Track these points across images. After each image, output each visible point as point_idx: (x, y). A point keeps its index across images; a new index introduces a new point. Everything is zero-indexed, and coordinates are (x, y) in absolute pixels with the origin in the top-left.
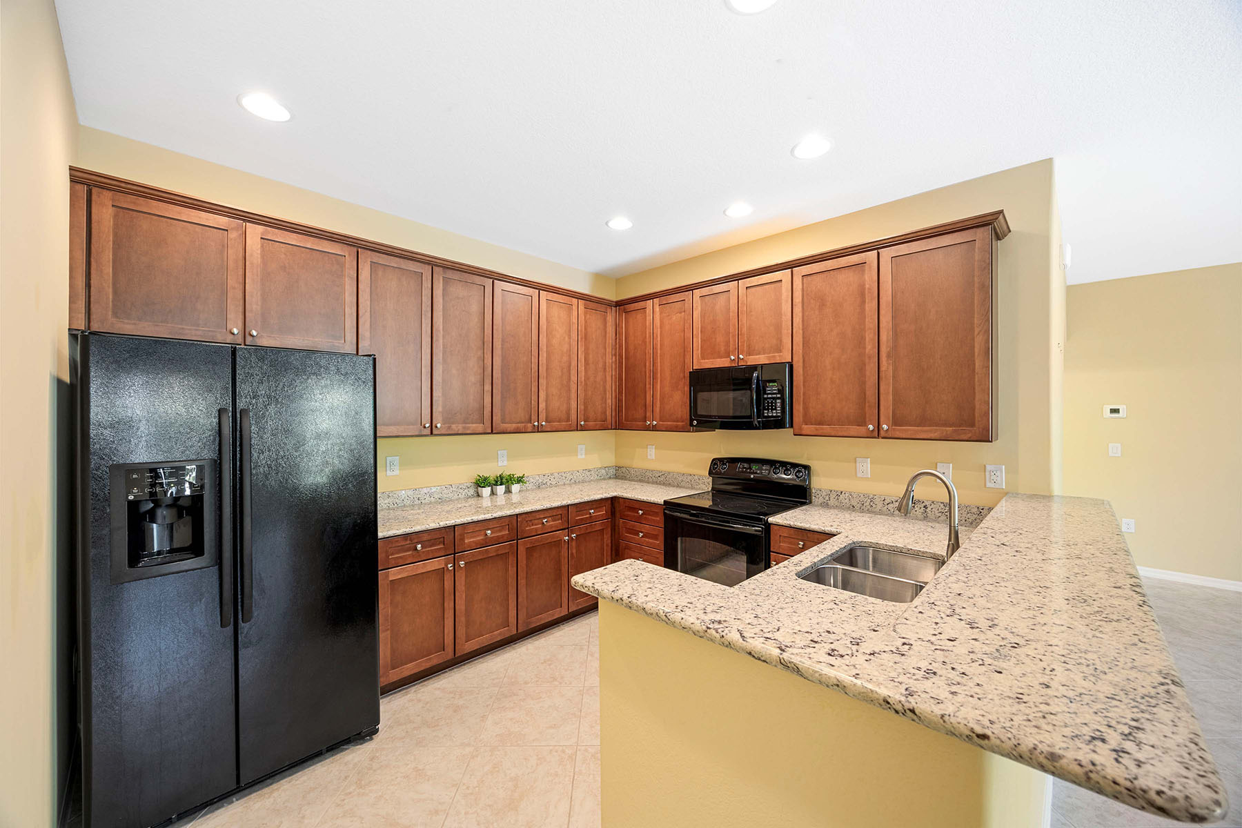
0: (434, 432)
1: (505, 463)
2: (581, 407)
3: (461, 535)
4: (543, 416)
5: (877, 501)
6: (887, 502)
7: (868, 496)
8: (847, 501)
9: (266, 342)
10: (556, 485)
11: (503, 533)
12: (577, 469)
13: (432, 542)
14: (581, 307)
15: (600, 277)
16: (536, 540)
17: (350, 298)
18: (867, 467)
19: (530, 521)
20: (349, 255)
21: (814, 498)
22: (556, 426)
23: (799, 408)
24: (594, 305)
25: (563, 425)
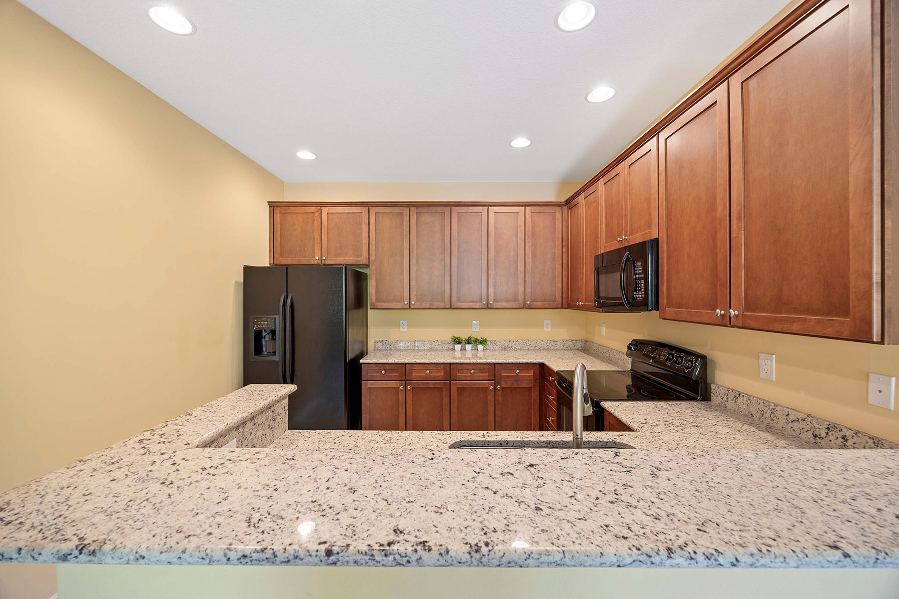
0: (412, 307)
1: (478, 330)
2: (528, 291)
3: (409, 370)
5: (779, 413)
6: (791, 417)
7: (769, 406)
8: (745, 406)
9: (329, 262)
10: (521, 349)
11: (440, 374)
12: (542, 339)
13: (392, 370)
14: (528, 213)
15: (564, 183)
16: (465, 383)
17: (365, 234)
18: (771, 366)
19: (461, 369)
20: (365, 212)
21: (712, 395)
22: (504, 304)
23: (664, 288)
24: (542, 209)
25: (510, 305)
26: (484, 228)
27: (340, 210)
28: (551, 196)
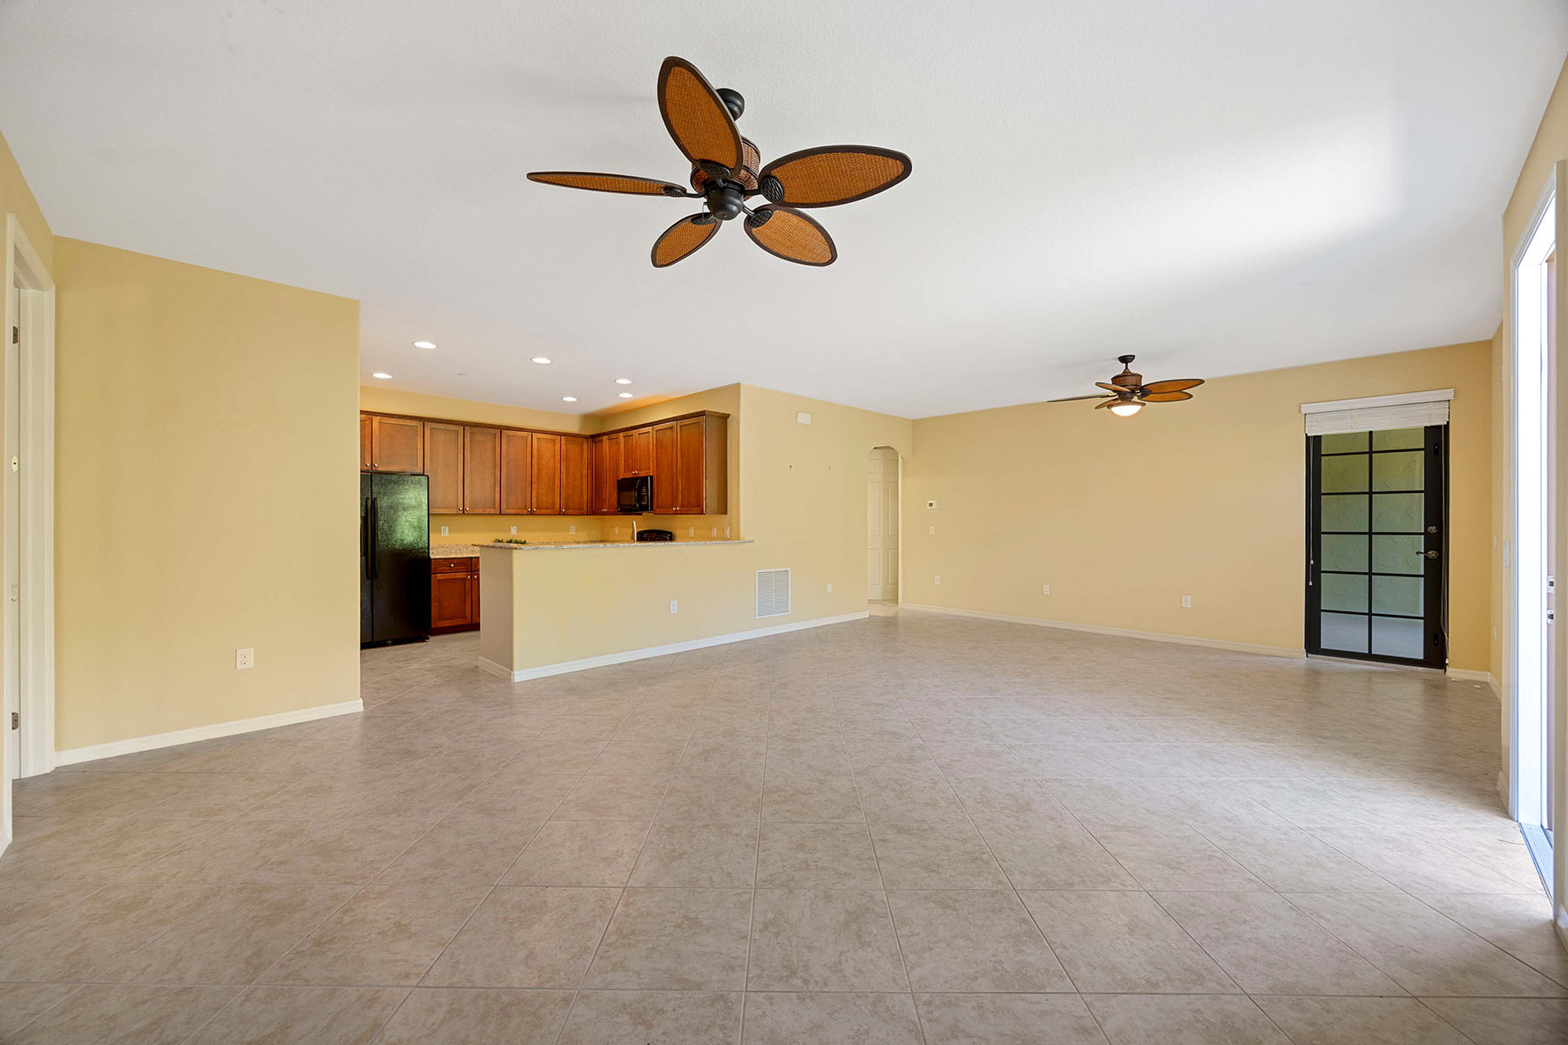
0: (465, 514)
2: (563, 501)
4: (534, 505)
9: (381, 469)
13: (458, 564)
14: (563, 441)
15: (588, 418)
17: (420, 446)
20: (419, 426)
22: (544, 511)
23: (655, 500)
24: (573, 439)
25: (550, 511)
26: (529, 450)
27: (393, 421)
28: (574, 428)
